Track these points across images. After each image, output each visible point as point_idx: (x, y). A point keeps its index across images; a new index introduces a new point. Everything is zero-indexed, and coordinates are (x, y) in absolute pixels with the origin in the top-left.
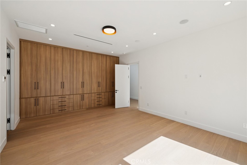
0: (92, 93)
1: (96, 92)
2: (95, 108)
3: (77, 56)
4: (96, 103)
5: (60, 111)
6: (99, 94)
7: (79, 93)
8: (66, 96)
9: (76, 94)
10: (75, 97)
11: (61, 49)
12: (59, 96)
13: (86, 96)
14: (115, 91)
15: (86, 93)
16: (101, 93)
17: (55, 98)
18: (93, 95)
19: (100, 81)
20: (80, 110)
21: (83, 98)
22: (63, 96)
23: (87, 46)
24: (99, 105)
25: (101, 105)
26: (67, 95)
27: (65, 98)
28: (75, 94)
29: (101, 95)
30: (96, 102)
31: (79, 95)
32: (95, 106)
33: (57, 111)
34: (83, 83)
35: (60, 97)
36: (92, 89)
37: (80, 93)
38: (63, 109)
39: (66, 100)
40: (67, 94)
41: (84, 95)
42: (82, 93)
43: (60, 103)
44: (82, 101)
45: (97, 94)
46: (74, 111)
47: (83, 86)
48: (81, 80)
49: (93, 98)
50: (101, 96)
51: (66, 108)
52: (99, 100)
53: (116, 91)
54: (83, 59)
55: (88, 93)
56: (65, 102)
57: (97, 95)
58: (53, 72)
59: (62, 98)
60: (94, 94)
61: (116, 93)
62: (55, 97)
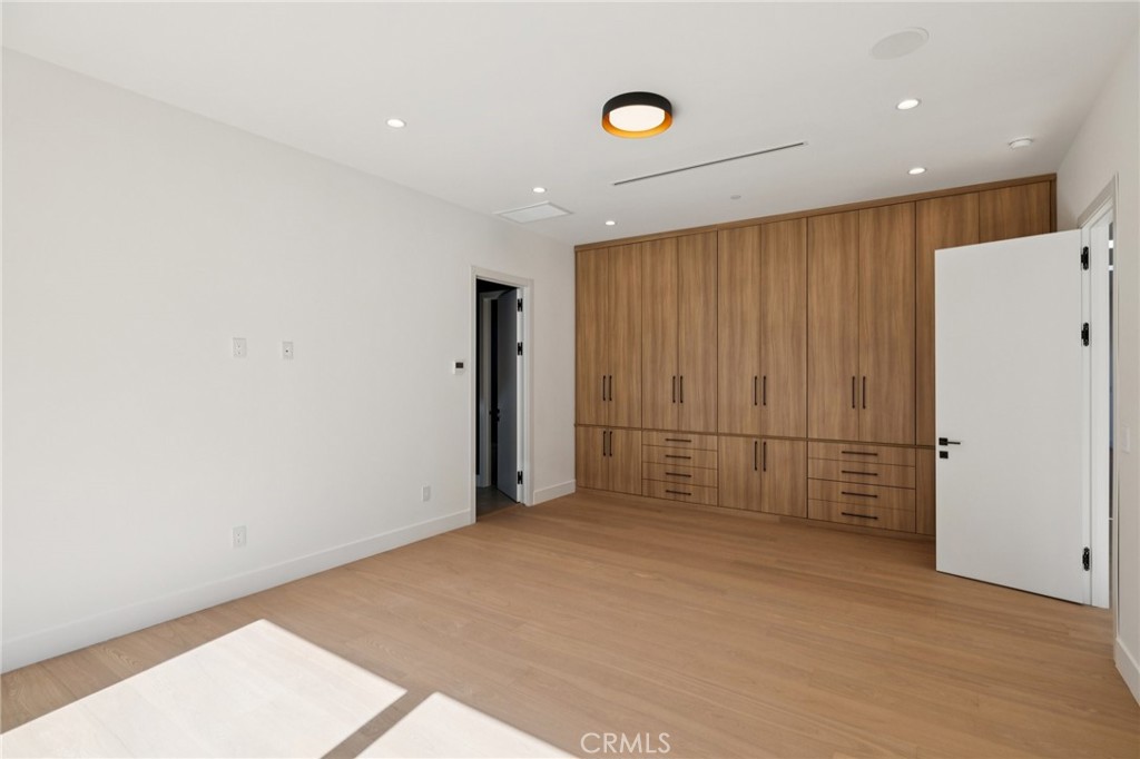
0: (813, 440)
1: (837, 438)
2: (827, 526)
3: (732, 259)
4: (840, 505)
5: (671, 496)
6: (859, 450)
7: (744, 432)
8: (690, 437)
9: (731, 435)
10: (724, 446)
11: (674, 240)
12: (667, 431)
13: (776, 450)
14: (934, 448)
15: (775, 434)
16: (871, 449)
17: (656, 438)
18: (818, 450)
19: (867, 370)
20: (748, 514)
21: (760, 460)
22: (680, 436)
23: (733, 198)
24: (856, 521)
25: (871, 523)
26: (694, 433)
27: (688, 445)
28: (726, 431)
29: (871, 459)
30: (837, 495)
31: (742, 439)
32: (834, 520)
33: (660, 490)
34: (761, 384)
35: (670, 436)
36: (814, 414)
37: (749, 432)
38: (682, 491)
39: (690, 453)
40: (692, 429)
41: (769, 442)
42: (756, 433)
43: (670, 460)
44: (756, 474)
45: (843, 447)
46: (722, 511)
47: (760, 400)
48: (750, 369)
49: (817, 468)
50: (871, 469)
51: (690, 489)
52: (855, 489)
53: (939, 448)
54: (763, 263)
55: (786, 435)
56: (687, 462)
57: (841, 457)
58: (648, 341)
59: (677, 444)
60: (822, 444)
61: (939, 461)
62: (655, 433)
